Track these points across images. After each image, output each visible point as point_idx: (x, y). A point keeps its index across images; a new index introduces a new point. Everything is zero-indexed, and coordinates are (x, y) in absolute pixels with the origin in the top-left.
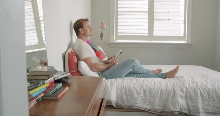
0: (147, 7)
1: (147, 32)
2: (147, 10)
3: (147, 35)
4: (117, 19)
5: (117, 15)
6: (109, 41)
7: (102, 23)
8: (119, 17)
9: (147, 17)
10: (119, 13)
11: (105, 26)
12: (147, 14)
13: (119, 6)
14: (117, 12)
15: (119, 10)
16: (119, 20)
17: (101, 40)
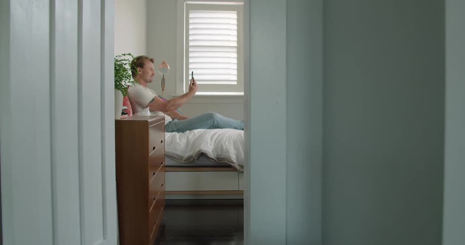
0: (236, 39)
1: (235, 78)
2: (235, 44)
3: (236, 83)
4: (188, 58)
5: (188, 52)
6: (176, 94)
7: (164, 63)
8: (190, 55)
9: (235, 55)
10: (190, 49)
11: (169, 68)
12: (235, 50)
13: (191, 38)
14: (188, 46)
15: (191, 44)
16: (191, 60)
17: (163, 90)
